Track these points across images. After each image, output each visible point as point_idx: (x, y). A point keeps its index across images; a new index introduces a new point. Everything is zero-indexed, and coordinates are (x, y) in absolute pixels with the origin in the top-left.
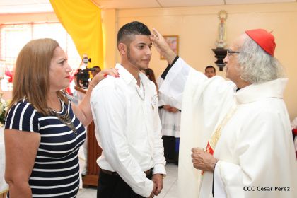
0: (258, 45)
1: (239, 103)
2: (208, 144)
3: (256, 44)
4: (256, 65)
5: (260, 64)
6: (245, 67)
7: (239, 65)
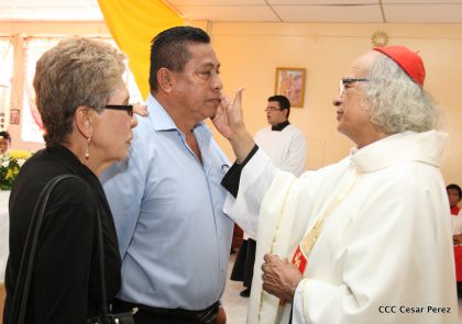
0: (400, 65)
1: (362, 171)
2: (298, 250)
3: (395, 64)
4: (398, 99)
5: (406, 96)
6: (379, 101)
7: (368, 99)
